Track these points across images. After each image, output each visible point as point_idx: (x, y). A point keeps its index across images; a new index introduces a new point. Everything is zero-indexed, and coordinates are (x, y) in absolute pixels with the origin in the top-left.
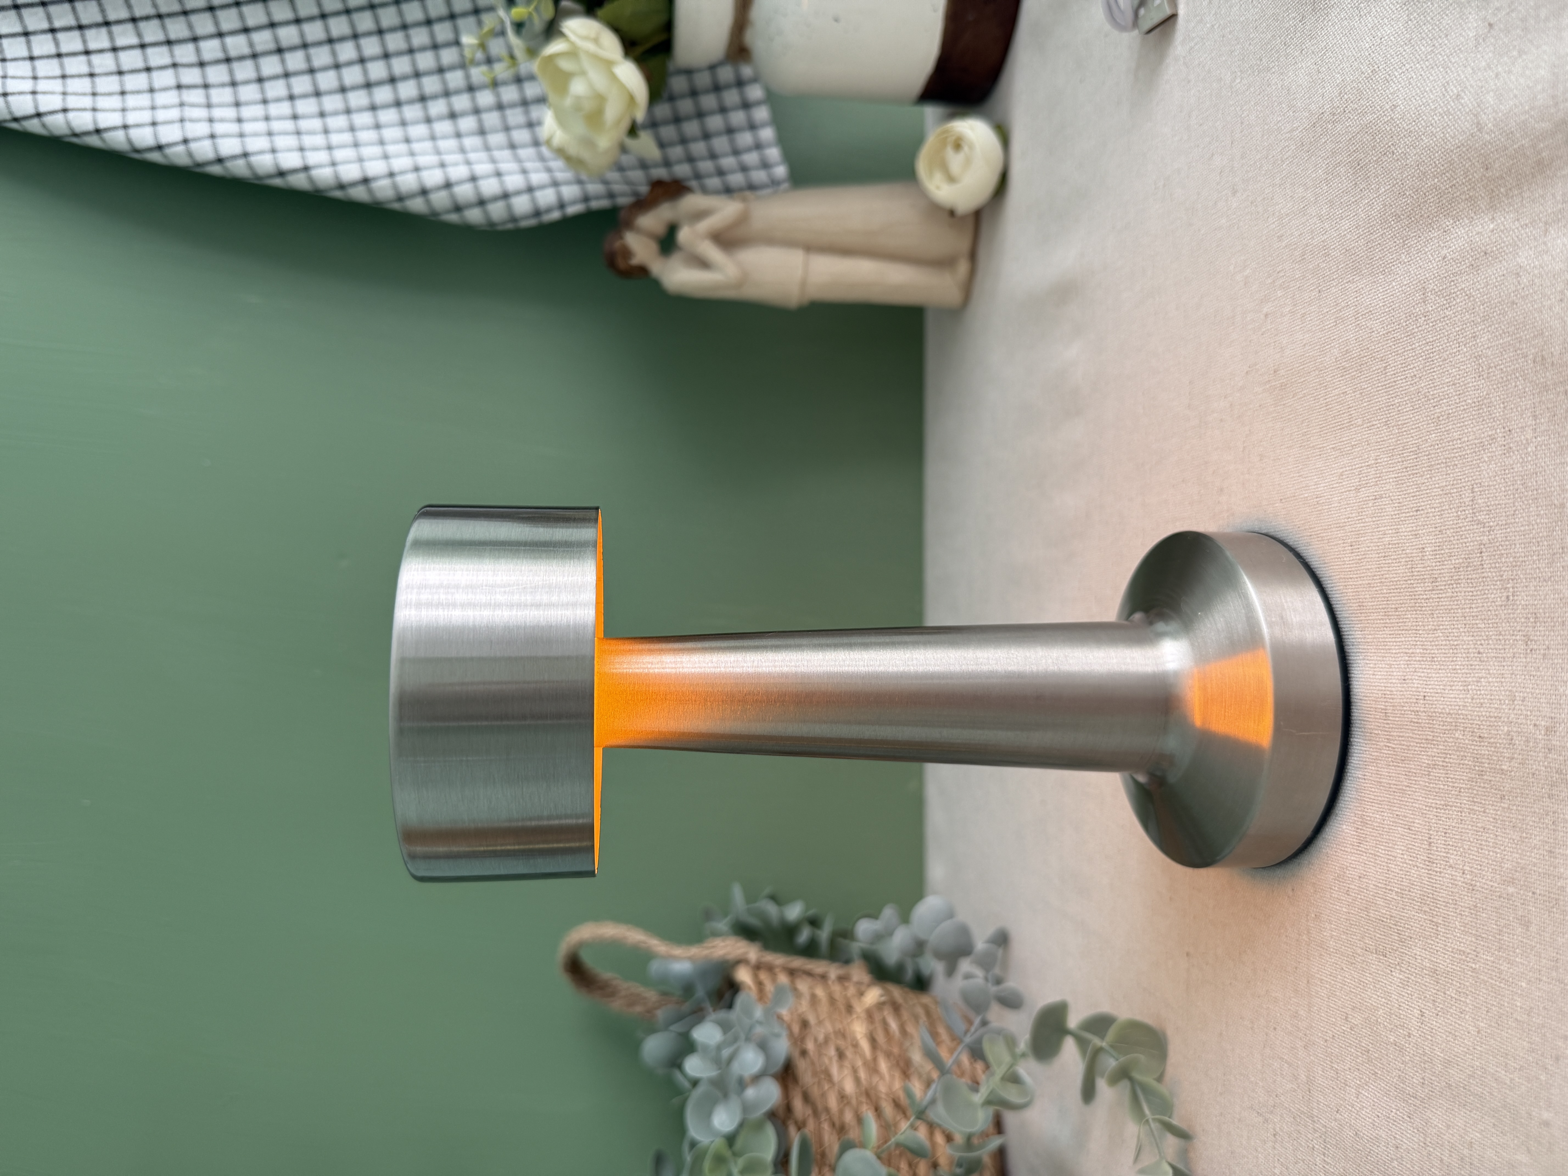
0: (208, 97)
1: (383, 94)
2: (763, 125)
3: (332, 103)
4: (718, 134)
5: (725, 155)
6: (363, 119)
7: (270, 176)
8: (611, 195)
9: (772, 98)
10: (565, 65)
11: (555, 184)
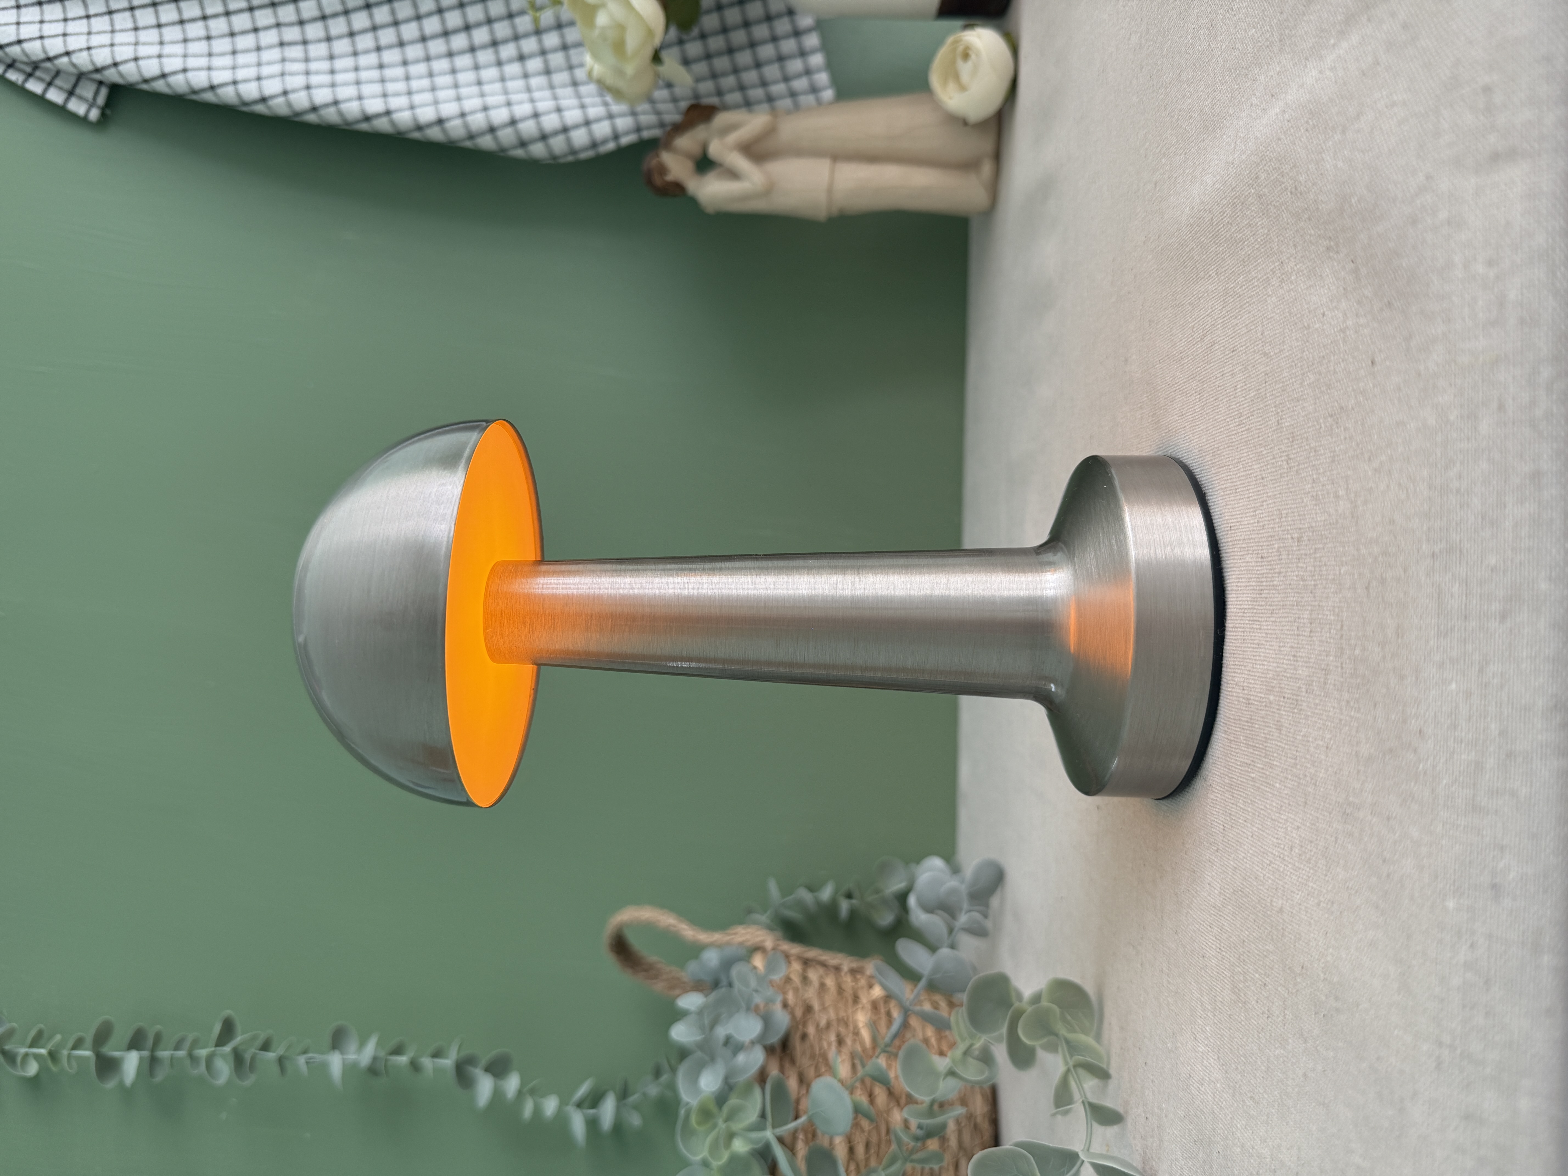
0: (306, 52)
1: (459, 41)
2: (813, 51)
3: (414, 51)
4: (770, 62)
6: (441, 65)
7: (358, 122)
11: (611, 116)
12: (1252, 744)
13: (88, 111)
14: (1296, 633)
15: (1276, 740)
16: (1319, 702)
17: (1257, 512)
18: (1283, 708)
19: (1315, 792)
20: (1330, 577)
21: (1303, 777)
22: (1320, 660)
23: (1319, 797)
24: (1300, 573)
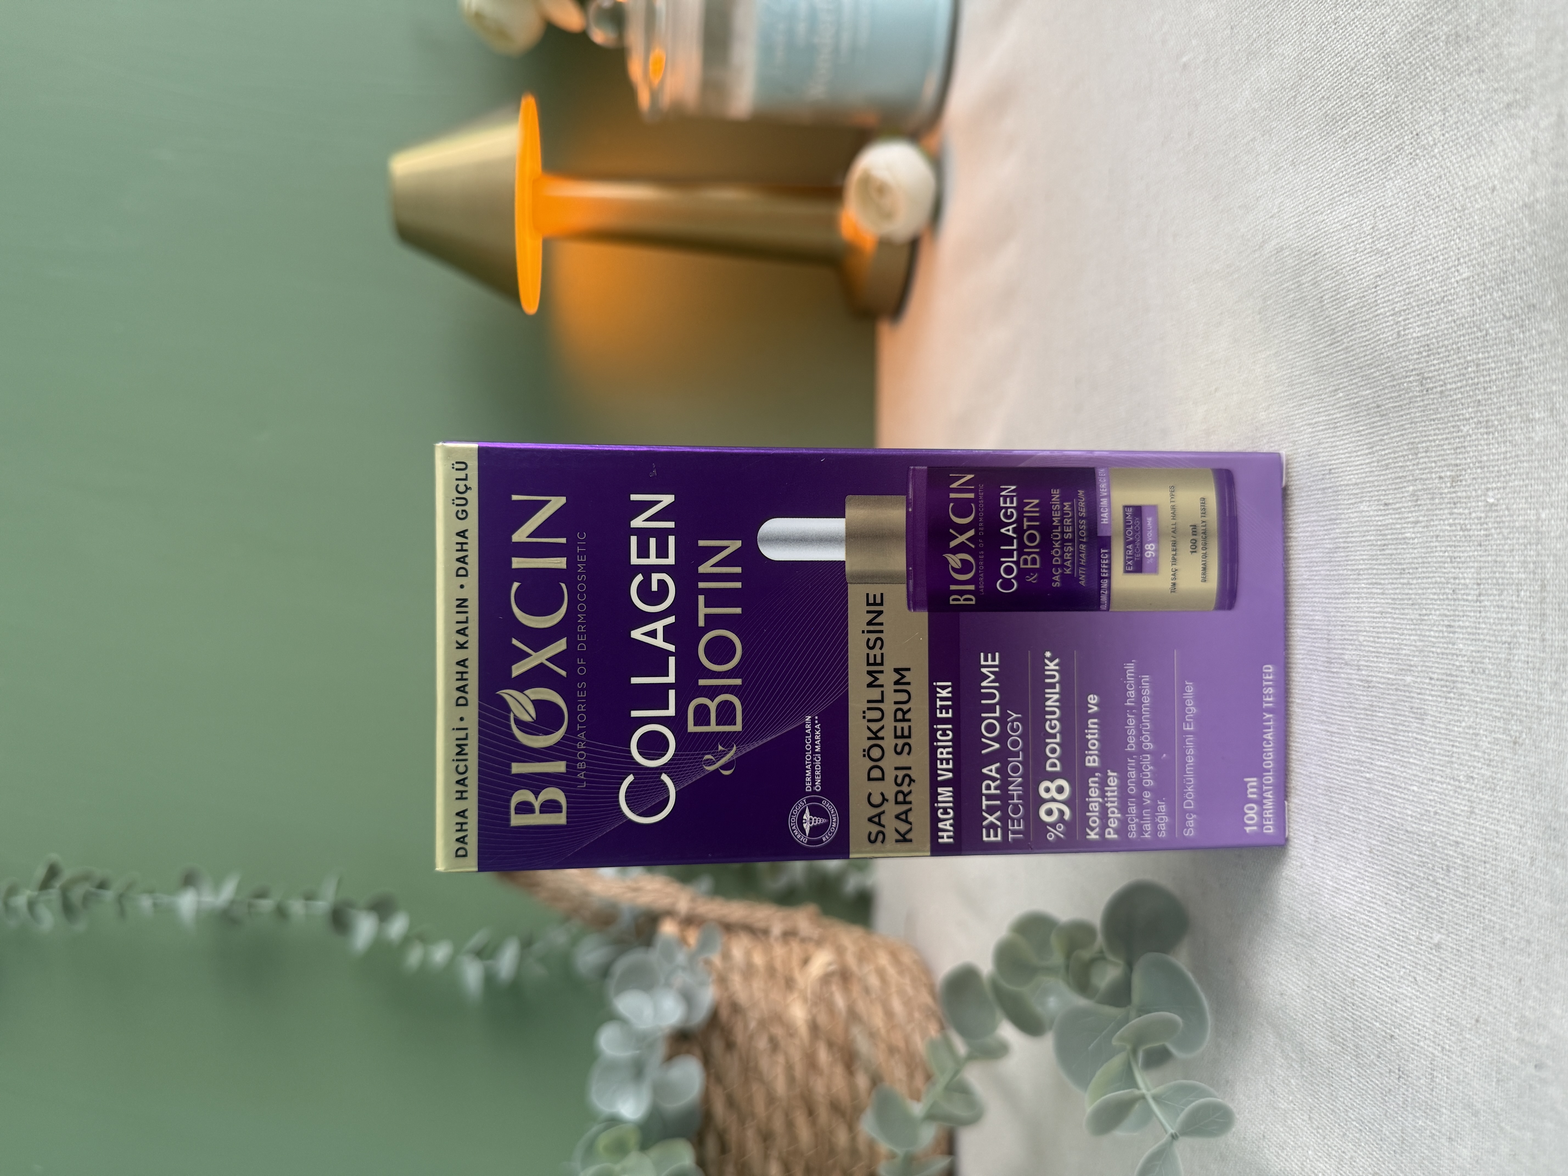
12: (1369, 736)
14: (1450, 596)
15: (1413, 732)
16: (1496, 684)
17: (1374, 449)
18: (1428, 692)
19: (1491, 799)
20: (1517, 524)
21: (1465, 779)
22: (1499, 631)
23: (1500, 806)
24: (1457, 521)
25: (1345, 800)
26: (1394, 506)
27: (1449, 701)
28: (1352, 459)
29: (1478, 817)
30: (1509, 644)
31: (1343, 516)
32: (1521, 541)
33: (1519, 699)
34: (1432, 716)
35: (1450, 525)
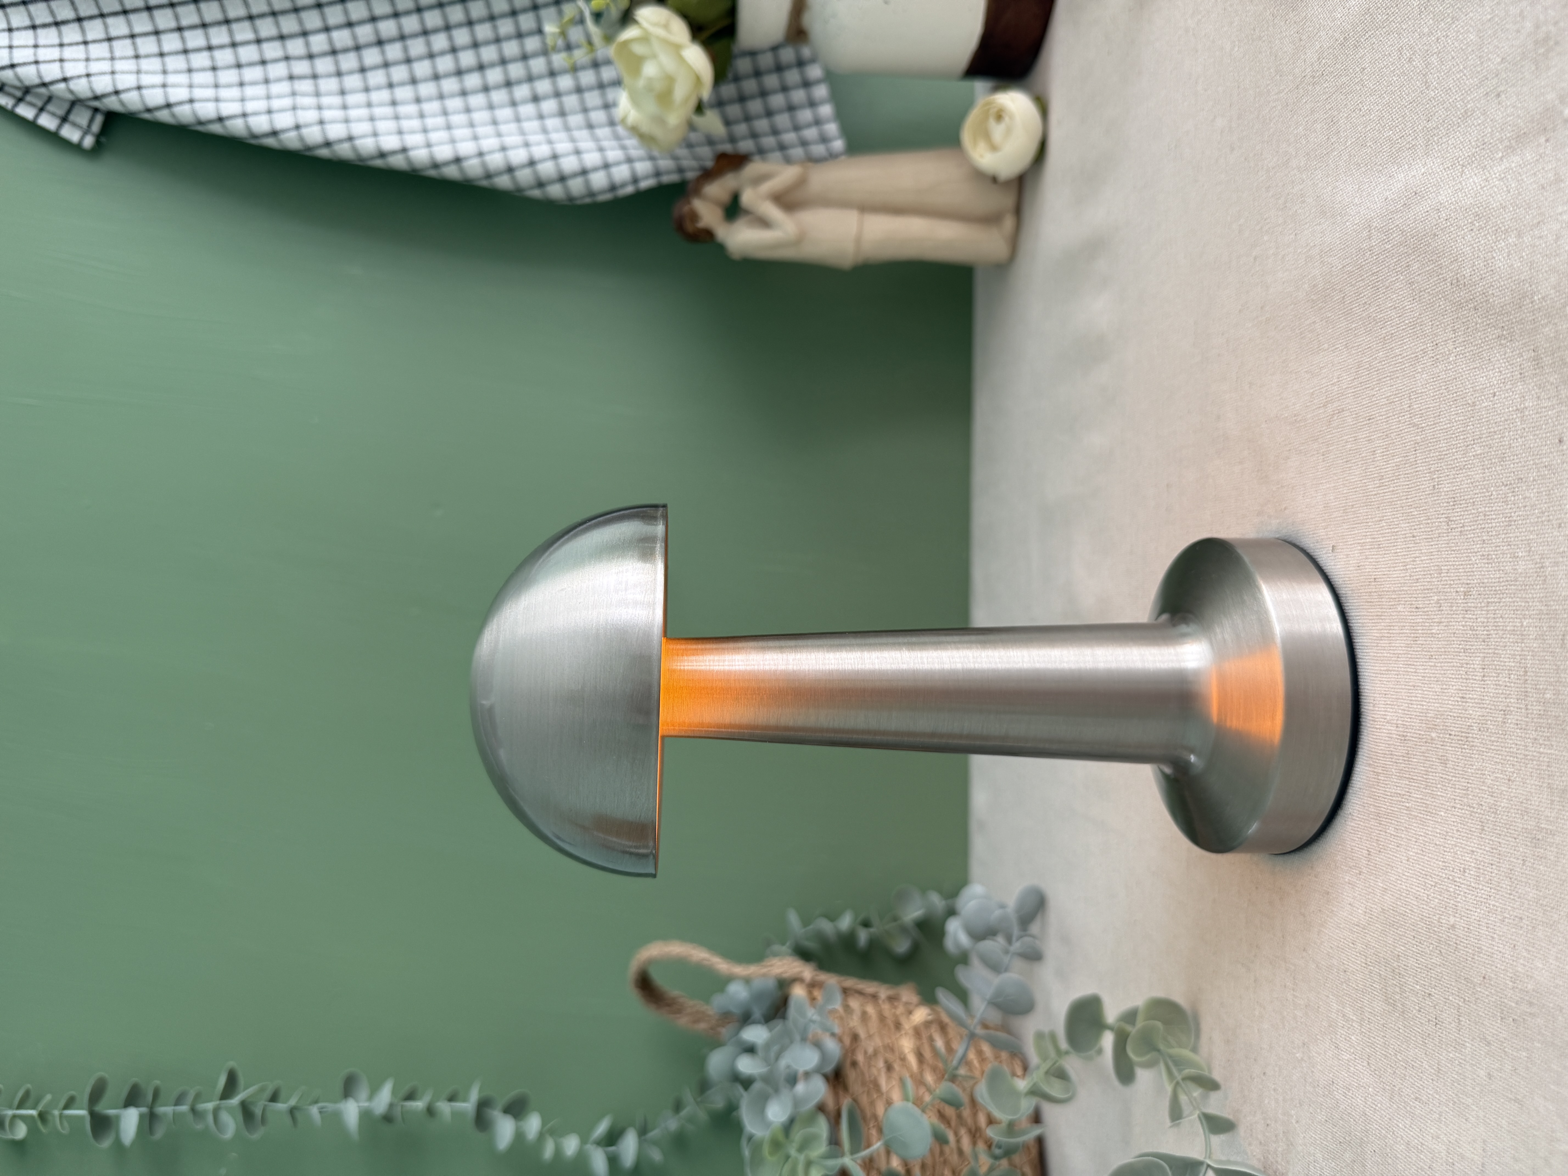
0: (316, 86)
1: (473, 80)
2: (822, 102)
3: (427, 89)
4: (780, 111)
5: (787, 131)
6: (454, 104)
7: (373, 158)
8: (680, 170)
9: (830, 77)
10: (638, 49)
11: (629, 160)
12: (1407, 776)
13: (82, 138)
14: (1463, 677)
15: (1439, 773)
16: (1496, 739)
17: (1408, 567)
18: (1448, 744)
19: (1494, 820)
20: (1508, 628)
21: (1477, 806)
22: (1497, 702)
23: (1500, 824)
24: (1467, 624)
25: (1391, 823)
26: (1423, 610)
27: (1464, 751)
28: (1391, 573)
29: (1487, 833)
30: (1504, 711)
31: (1386, 614)
32: (1511, 640)
33: (1512, 750)
34: (1452, 761)
35: (1463, 626)
